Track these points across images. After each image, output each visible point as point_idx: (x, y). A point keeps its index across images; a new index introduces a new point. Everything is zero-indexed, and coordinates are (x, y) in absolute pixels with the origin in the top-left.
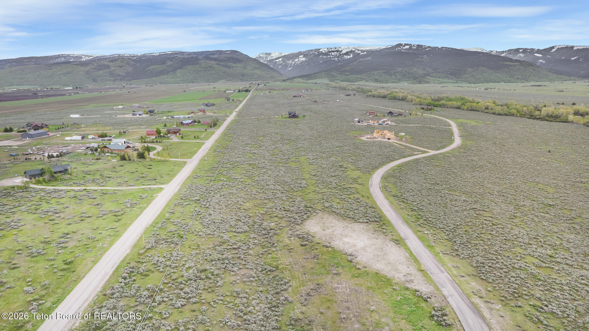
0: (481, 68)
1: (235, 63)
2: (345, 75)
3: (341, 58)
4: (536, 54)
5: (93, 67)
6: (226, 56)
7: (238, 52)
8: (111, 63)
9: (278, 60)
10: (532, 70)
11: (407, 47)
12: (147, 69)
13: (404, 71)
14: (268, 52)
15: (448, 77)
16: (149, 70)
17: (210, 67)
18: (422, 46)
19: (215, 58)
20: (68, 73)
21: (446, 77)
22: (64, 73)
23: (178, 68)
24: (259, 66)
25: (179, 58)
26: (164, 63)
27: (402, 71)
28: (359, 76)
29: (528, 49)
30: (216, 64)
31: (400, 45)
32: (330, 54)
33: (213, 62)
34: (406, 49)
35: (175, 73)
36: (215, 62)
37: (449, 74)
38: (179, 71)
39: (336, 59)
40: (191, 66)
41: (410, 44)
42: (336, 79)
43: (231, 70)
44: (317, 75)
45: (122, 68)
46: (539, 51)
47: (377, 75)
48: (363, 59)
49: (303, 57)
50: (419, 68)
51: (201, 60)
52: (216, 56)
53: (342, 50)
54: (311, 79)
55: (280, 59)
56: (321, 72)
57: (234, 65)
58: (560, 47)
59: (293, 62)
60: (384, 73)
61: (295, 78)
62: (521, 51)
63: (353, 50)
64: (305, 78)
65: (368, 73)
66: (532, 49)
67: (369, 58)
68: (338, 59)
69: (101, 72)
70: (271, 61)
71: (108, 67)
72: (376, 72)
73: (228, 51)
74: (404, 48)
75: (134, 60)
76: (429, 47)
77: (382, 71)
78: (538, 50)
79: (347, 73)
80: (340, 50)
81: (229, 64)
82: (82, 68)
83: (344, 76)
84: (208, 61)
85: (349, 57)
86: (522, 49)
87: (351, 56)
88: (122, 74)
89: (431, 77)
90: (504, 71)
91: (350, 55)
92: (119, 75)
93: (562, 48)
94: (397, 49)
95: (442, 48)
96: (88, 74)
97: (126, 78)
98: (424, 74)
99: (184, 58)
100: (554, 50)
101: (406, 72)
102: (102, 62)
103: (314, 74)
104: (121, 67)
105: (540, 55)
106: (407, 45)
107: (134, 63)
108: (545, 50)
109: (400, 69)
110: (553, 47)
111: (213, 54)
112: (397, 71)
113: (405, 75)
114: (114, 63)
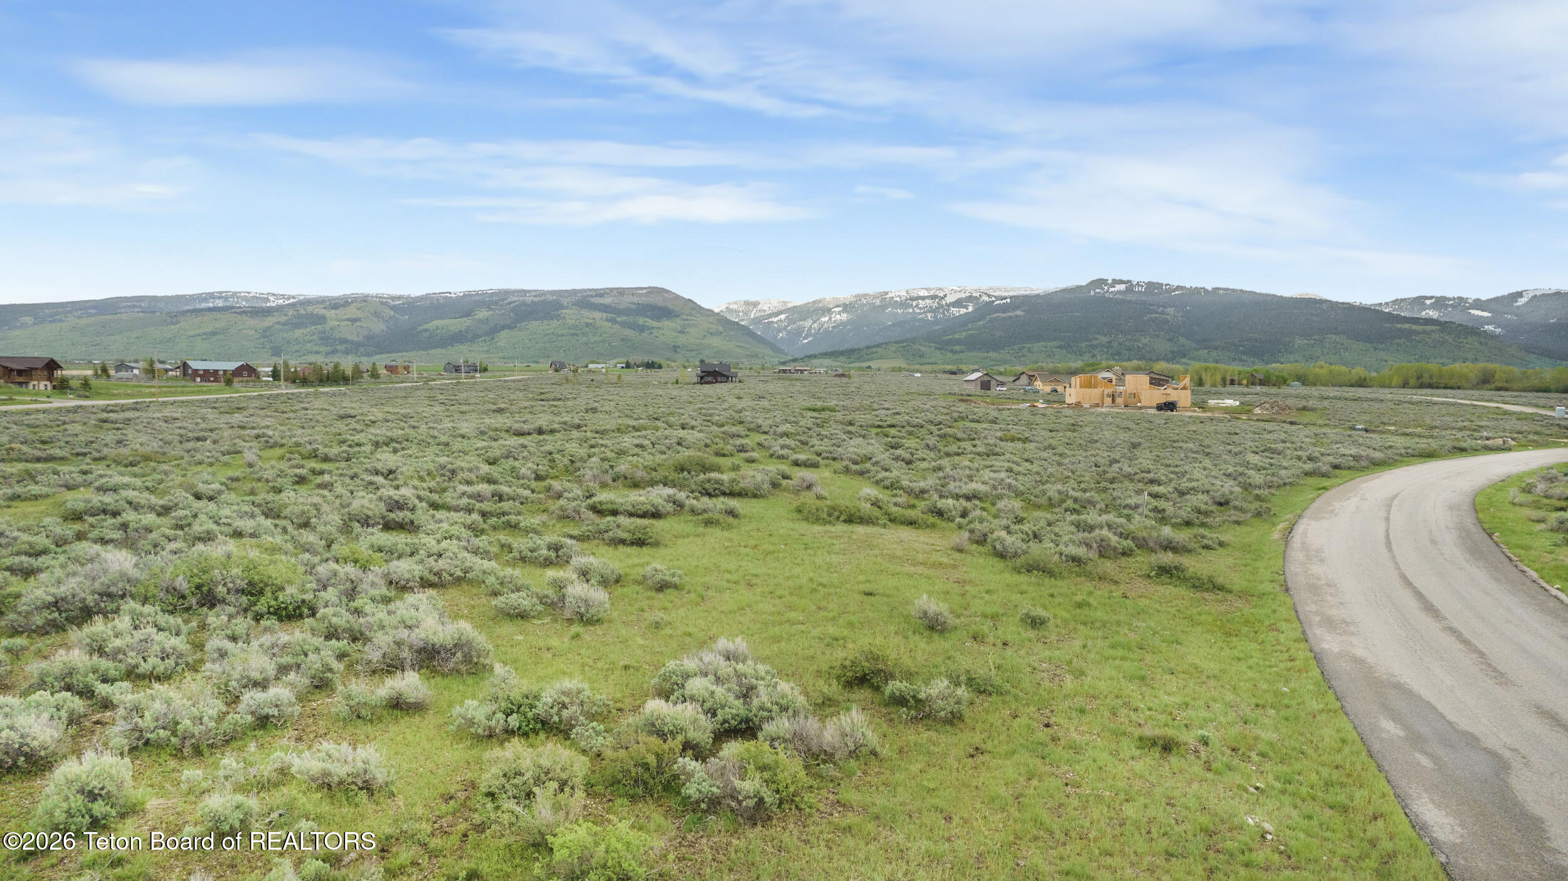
0: (1334, 337)
1: (658, 318)
2: (951, 351)
3: (943, 313)
4: (1473, 312)
5: (283, 319)
6: (636, 300)
7: (668, 292)
8: (333, 311)
9: (775, 319)
10: (1478, 346)
11: (1122, 287)
12: (420, 328)
13: (1115, 344)
14: (753, 299)
15: (1241, 360)
16: (427, 330)
17: (588, 325)
18: (1162, 284)
19: (605, 305)
20: (214, 334)
21: (1234, 360)
22: (204, 334)
23: (503, 328)
24: (721, 329)
25: (510, 303)
26: (468, 314)
27: (1110, 342)
28: (992, 354)
29: (1450, 299)
30: (607, 320)
31: (1101, 282)
32: (914, 303)
33: (598, 315)
34: (1119, 292)
35: (493, 339)
36: (605, 315)
37: (1243, 353)
38: (503, 334)
39: (929, 315)
40: (537, 323)
41: (1129, 281)
42: (927, 360)
43: (645, 334)
44: (874, 350)
45: (358, 324)
46: (1478, 304)
47: (1040, 352)
48: (1003, 315)
49: (843, 311)
50: (1158, 336)
51: (567, 308)
52: (608, 300)
53: (945, 296)
54: (858, 359)
55: (783, 317)
56: (886, 343)
57: (654, 324)
58: (1538, 293)
59: (816, 325)
60: (1060, 347)
61: (815, 356)
62: (1428, 302)
63: (974, 295)
64: (842, 358)
65: (1016, 347)
66: (1460, 298)
67: (1019, 313)
68: (935, 317)
69: (298, 333)
70: (757, 321)
71: (322, 319)
72: (1037, 346)
73: (642, 289)
74: (1111, 290)
75: (393, 308)
76: (1178, 288)
77: (1055, 343)
78: (1477, 301)
79: (958, 348)
80: (941, 294)
81: (641, 320)
82: (252, 322)
83: (949, 355)
84: (585, 313)
85: (963, 311)
86: (1431, 298)
87: (970, 309)
88: (350, 337)
89: (1193, 359)
90: (1399, 345)
91: (966, 307)
92: (343, 341)
93: (1544, 295)
94: (1092, 293)
95: (1216, 289)
96: (264, 337)
97: (362, 349)
98: (1172, 352)
99: (524, 303)
100: (1521, 301)
101: (1120, 344)
102: (310, 309)
103: (868, 347)
104: (354, 320)
105: (1486, 314)
106: (1121, 282)
107: (392, 313)
108: (1496, 300)
109: (1104, 339)
110: (1520, 294)
111: (601, 295)
112: (1095, 342)
113: (1119, 354)
114: (337, 312)
